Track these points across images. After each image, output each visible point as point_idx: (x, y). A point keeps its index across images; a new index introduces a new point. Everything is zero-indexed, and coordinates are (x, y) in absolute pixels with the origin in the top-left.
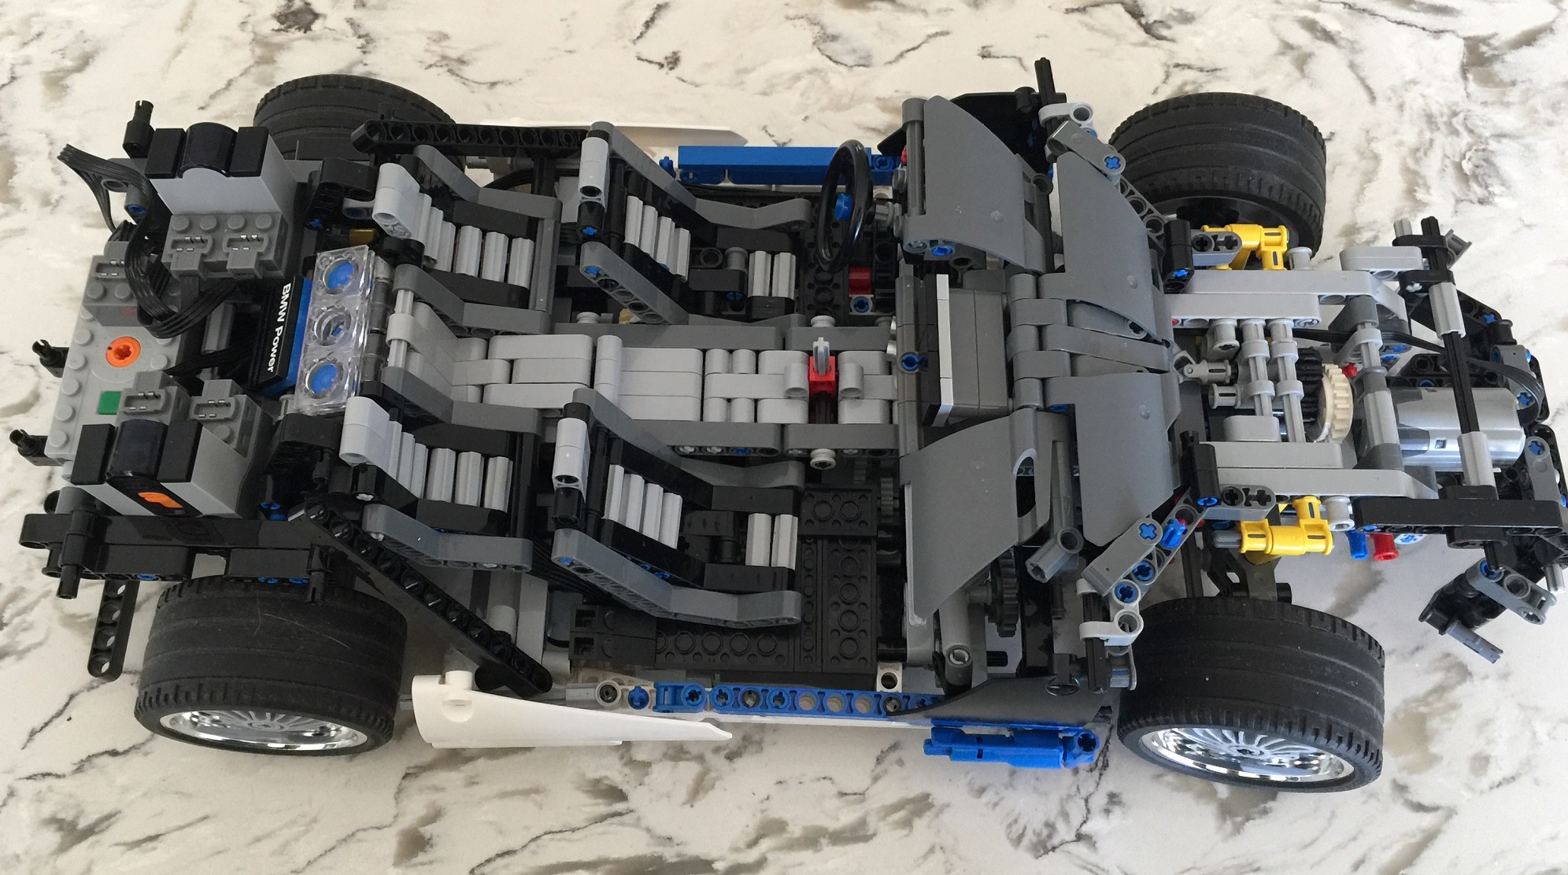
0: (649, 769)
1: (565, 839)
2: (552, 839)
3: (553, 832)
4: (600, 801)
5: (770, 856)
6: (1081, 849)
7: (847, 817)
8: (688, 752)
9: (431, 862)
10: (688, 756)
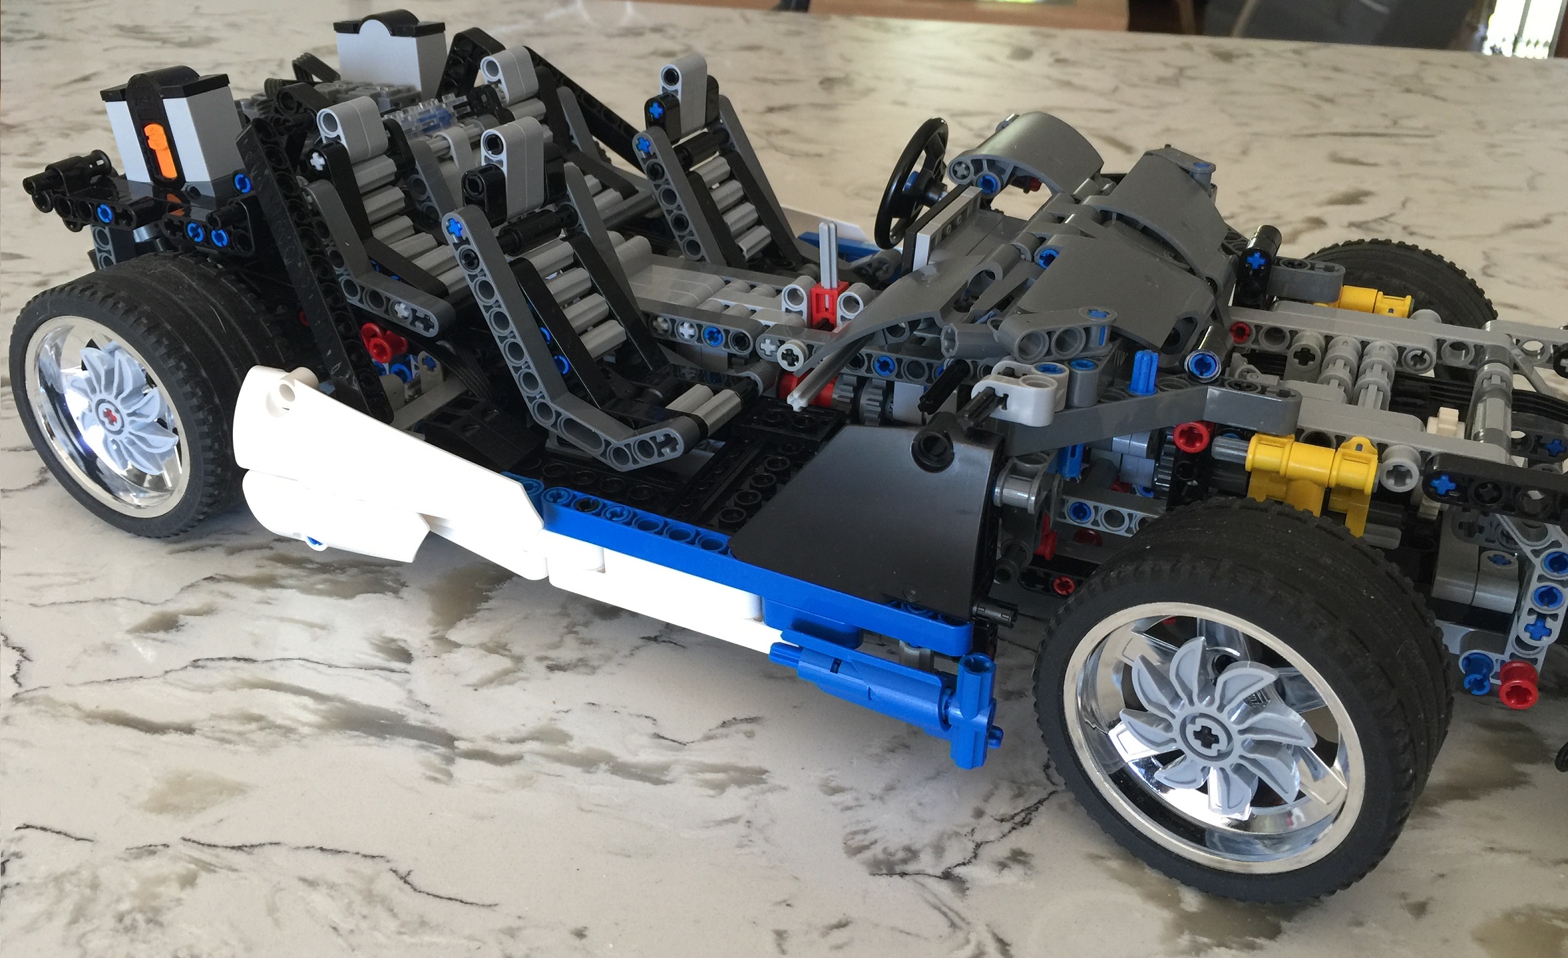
0: (456, 649)
1: (315, 669)
2: (303, 666)
3: (308, 661)
4: (380, 655)
5: (527, 757)
6: (944, 889)
7: (649, 756)
8: (510, 651)
9: (163, 641)
10: (507, 653)
